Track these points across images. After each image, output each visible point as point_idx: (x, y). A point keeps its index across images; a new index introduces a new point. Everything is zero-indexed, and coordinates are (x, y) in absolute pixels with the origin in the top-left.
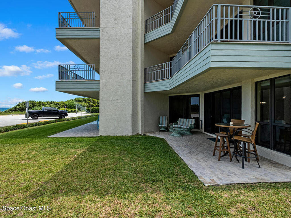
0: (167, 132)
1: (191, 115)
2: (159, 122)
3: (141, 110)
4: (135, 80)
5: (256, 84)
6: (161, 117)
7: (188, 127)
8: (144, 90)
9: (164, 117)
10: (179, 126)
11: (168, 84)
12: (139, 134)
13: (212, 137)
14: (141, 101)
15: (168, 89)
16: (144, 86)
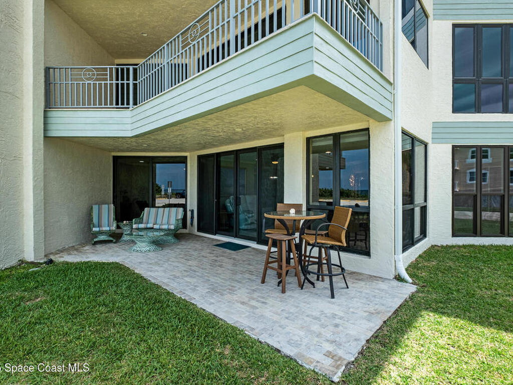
0: (115, 243)
1: (156, 200)
2: (90, 220)
3: (34, 187)
4: (10, 93)
5: (309, 140)
6: (95, 208)
7: (172, 227)
8: (45, 130)
9: (105, 207)
10: (150, 225)
11: (129, 121)
12: (27, 263)
13: (219, 240)
14: (35, 162)
15: (130, 134)
16: (45, 117)
